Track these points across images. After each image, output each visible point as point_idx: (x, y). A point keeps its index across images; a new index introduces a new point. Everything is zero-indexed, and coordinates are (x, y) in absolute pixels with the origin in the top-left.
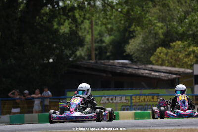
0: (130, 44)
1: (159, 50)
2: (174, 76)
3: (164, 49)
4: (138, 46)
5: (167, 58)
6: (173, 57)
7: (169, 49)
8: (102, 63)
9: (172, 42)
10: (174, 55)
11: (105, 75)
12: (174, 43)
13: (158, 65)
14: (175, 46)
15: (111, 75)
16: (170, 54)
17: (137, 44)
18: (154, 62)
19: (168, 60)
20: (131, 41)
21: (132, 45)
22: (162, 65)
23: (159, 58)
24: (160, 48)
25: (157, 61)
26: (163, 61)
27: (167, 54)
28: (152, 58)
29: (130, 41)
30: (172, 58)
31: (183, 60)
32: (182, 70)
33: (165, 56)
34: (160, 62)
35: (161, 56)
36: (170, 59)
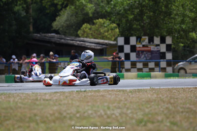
0: (57, 21)
1: (84, 26)
2: (104, 46)
3: (88, 25)
4: (64, 23)
5: (91, 32)
6: (96, 32)
7: (93, 25)
8: (45, 36)
9: (95, 20)
10: (97, 30)
11: (49, 45)
12: (97, 20)
13: (84, 37)
14: (97, 22)
15: (54, 46)
16: (93, 29)
17: (63, 21)
18: (80, 35)
19: (92, 34)
20: (58, 18)
21: (58, 21)
22: (86, 37)
23: (84, 32)
24: (85, 24)
25: (83, 35)
26: (88, 34)
27: (90, 29)
28: (79, 32)
29: (56, 18)
30: (94, 33)
31: (103, 34)
32: (106, 41)
33: (89, 31)
34: (85, 36)
35: (86, 30)
36: (93, 33)
